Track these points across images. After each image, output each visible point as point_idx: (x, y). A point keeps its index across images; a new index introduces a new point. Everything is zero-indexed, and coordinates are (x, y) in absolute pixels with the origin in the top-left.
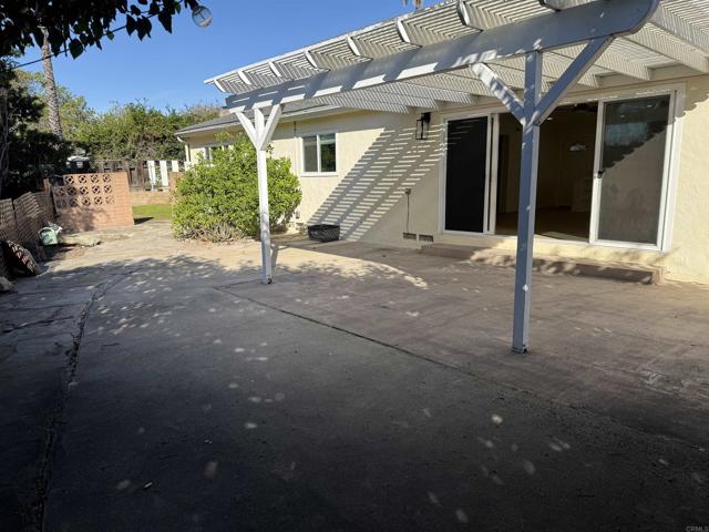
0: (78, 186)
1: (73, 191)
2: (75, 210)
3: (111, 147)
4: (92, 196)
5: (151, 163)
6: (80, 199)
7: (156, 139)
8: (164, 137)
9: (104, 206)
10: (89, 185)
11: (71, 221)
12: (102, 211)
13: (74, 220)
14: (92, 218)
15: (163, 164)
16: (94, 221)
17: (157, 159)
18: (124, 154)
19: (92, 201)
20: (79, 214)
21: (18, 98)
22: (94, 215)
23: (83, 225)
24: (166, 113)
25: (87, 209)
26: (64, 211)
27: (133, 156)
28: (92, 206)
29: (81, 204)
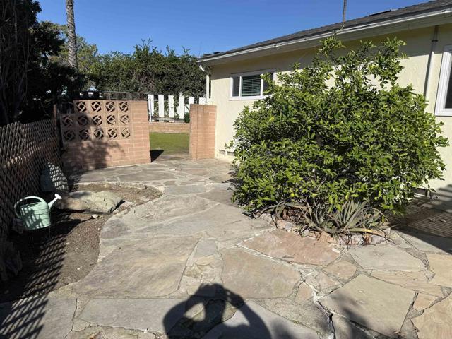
0: (91, 114)
1: (84, 121)
2: (85, 144)
3: (118, 80)
4: (105, 127)
5: (151, 97)
6: (92, 130)
7: (157, 75)
8: (164, 74)
9: (119, 140)
10: (104, 114)
11: (80, 157)
12: (117, 145)
13: (84, 156)
14: (104, 153)
15: (161, 97)
16: (108, 158)
17: (156, 93)
18: (128, 87)
19: (106, 133)
20: (90, 148)
21: (42, 33)
22: (108, 150)
23: (94, 162)
24: (165, 53)
25: (100, 143)
26: (73, 145)
27: (136, 90)
28: (105, 140)
29: (93, 137)
